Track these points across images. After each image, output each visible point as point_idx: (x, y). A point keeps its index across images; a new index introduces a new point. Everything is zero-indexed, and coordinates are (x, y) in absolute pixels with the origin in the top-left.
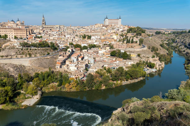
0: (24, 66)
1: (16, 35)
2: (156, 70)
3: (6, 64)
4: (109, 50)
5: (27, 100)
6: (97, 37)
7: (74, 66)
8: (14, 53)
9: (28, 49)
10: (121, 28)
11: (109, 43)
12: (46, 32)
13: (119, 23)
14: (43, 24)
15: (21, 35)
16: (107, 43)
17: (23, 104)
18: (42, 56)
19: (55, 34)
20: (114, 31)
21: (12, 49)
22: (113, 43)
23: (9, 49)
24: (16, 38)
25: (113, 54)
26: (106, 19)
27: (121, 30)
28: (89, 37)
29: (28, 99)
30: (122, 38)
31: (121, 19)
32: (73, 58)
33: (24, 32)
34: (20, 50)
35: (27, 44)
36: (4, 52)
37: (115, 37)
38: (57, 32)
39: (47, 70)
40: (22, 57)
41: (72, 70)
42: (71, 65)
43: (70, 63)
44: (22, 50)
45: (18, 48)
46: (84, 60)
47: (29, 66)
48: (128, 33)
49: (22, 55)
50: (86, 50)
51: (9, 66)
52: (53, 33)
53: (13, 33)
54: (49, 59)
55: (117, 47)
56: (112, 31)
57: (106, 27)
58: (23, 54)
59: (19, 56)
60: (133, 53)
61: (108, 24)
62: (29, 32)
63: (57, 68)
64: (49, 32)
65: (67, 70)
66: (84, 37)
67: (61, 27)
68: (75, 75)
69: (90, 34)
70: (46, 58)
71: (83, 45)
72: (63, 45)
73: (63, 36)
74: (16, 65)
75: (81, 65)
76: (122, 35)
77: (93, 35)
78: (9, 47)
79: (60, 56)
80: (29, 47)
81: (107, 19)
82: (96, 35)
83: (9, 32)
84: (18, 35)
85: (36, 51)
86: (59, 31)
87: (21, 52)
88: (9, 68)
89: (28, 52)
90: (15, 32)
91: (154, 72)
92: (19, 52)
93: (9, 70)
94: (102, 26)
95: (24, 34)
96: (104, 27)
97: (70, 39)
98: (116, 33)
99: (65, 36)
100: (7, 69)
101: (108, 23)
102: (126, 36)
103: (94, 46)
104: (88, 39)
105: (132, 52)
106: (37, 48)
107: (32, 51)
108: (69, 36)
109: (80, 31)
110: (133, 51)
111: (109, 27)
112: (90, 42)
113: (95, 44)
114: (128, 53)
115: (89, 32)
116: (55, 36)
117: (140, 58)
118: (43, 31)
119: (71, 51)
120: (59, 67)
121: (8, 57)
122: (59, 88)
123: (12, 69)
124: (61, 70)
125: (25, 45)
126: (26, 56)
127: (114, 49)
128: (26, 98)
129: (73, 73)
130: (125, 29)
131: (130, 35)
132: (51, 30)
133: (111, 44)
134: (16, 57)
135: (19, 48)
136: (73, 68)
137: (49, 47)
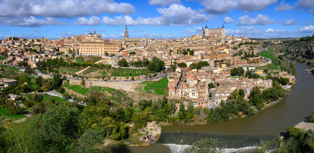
1: (106, 50)
2: (291, 86)
4: (226, 68)
6: (201, 52)
13: (222, 33)
14: (126, 36)
15: (113, 50)
16: (218, 59)
19: (142, 50)
20: (221, 44)
24: (107, 54)
25: (236, 73)
26: (205, 29)
27: (230, 41)
28: (192, 53)
32: (189, 80)
33: (116, 47)
35: (124, 62)
37: (226, 51)
38: (145, 47)
41: (191, 97)
42: (188, 91)
43: (187, 88)
45: (114, 68)
50: (196, 70)
52: (140, 48)
53: (103, 49)
55: (235, 63)
56: (218, 44)
57: (207, 39)
58: (123, 75)
59: (118, 78)
61: (209, 36)
63: (171, 94)
66: (185, 53)
67: (148, 40)
68: (199, 104)
69: (190, 49)
71: (188, 64)
75: (203, 89)
76: (235, 48)
77: (196, 50)
79: (170, 79)
82: (199, 49)
83: (99, 47)
84: (109, 50)
86: (147, 45)
90: (106, 47)
91: (289, 89)
94: (201, 37)
95: (116, 50)
96: (205, 39)
98: (226, 46)
101: (208, 33)
104: (190, 55)
108: (161, 52)
109: (173, 45)
111: (210, 39)
112: (194, 58)
118: (127, 46)
119: (180, 71)
120: (173, 93)
126: (127, 78)
135: (116, 67)
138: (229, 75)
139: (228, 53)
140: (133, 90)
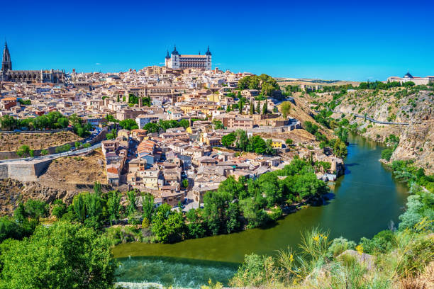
2: (334, 176)
13: (206, 64)
14: (6, 66)
26: (173, 56)
38: (50, 90)
42: (144, 175)
43: (142, 170)
47: (34, 183)
48: (241, 89)
55: (231, 124)
61: (178, 68)
65: (138, 187)
68: (165, 200)
71: (139, 122)
81: (177, 56)
82: (161, 95)
86: (54, 86)
91: (331, 181)
94: (164, 71)
99: (74, 99)
101: (178, 64)
111: (183, 76)
113: (172, 117)
127: (225, 131)
131: (247, 94)
136: (150, 182)
138: (218, 146)
139: (218, 104)
140: (34, 178)
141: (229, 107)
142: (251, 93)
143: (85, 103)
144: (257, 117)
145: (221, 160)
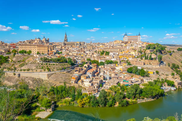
0: (42, 79)
1: (38, 50)
2: (175, 88)
3: (27, 77)
4: (126, 66)
5: (40, 112)
7: (89, 81)
8: (35, 68)
9: (47, 64)
10: (140, 45)
11: (126, 60)
12: (67, 48)
13: (138, 39)
14: (65, 40)
15: (43, 50)
16: (124, 60)
17: (37, 116)
18: (59, 71)
19: (75, 51)
20: (132, 48)
21: (34, 64)
22: (130, 59)
23: (31, 63)
24: (38, 53)
25: (130, 71)
26: (125, 36)
27: (140, 46)
28: (108, 53)
29: (42, 112)
30: (140, 54)
31: (140, 36)
32: (89, 73)
33: (46, 48)
34: (40, 65)
35: (47, 59)
36: (26, 66)
37: (133, 53)
38: (77, 48)
39: (63, 84)
40: (41, 71)
41: (86, 85)
43: (85, 79)
44: (42, 64)
45: (38, 63)
46: (99, 76)
48: (147, 49)
49: (41, 70)
50: (103, 66)
51: (29, 79)
52: (73, 49)
54: (65, 74)
55: (135, 63)
56: (130, 48)
57: (125, 43)
58: (42, 68)
59: (39, 70)
60: (151, 70)
61: (127, 41)
62: (51, 48)
63: (72, 83)
64: (70, 49)
65: (81, 85)
66: (102, 53)
67: (81, 43)
68: (89, 91)
69: (108, 50)
70: (62, 73)
71: (100, 61)
72: (80, 61)
73: (83, 52)
74: (35, 78)
75: (96, 80)
76: (141, 52)
77: (112, 52)
78: (31, 62)
79: (76, 71)
80: (48, 62)
81: (127, 36)
82: (114, 51)
83: (33, 48)
84: (41, 50)
85: (54, 66)
86: (79, 47)
87: (41, 67)
88: (29, 81)
89: (47, 66)
90: (38, 48)
91: (172, 90)
92: (40, 67)
93: (29, 83)
94: (121, 42)
95: (46, 50)
96: (123, 44)
97: (89, 55)
98: (134, 50)
99: (84, 52)
100: (27, 82)
101: (127, 39)
102: (144, 52)
103: (111, 62)
104: (106, 55)
105: (149, 69)
106: (55, 63)
107: (50, 66)
108: (88, 52)
109: (100, 47)
110: (151, 68)
112: (107, 58)
113: (113, 60)
114: (145, 70)
115: (108, 48)
116: (75, 52)
117: (158, 75)
118: (65, 47)
119: (87, 66)
120: (73, 82)
121: (29, 71)
122: (72, 103)
123: (31, 82)
124: (76, 85)
125: (46, 60)
126: (45, 70)
127: (131, 66)
128: (40, 111)
129: (87, 89)
130: (143, 45)
131: (148, 51)
132: (71, 46)
133: (128, 60)
134: (36, 71)
135: (40, 62)
137: (66, 62)
138: (126, 72)
139: (134, 55)
140: (47, 79)
141: (137, 57)
142: (150, 51)
143: (87, 54)
144: (147, 61)
145: (121, 77)
